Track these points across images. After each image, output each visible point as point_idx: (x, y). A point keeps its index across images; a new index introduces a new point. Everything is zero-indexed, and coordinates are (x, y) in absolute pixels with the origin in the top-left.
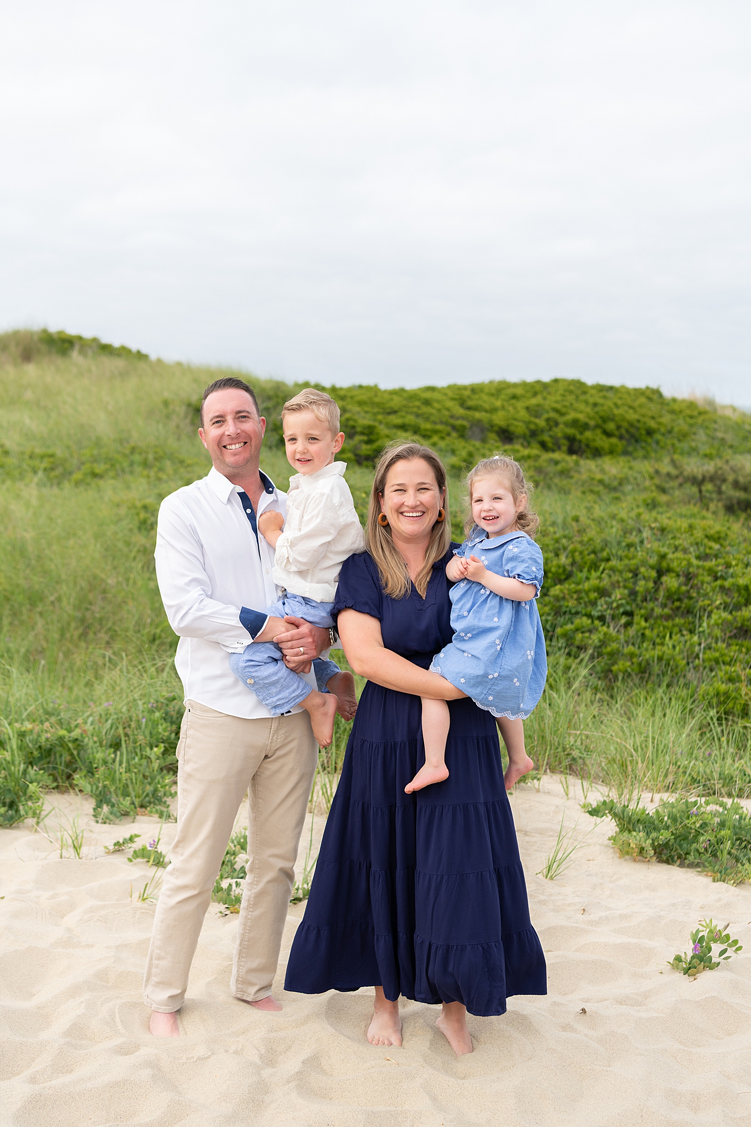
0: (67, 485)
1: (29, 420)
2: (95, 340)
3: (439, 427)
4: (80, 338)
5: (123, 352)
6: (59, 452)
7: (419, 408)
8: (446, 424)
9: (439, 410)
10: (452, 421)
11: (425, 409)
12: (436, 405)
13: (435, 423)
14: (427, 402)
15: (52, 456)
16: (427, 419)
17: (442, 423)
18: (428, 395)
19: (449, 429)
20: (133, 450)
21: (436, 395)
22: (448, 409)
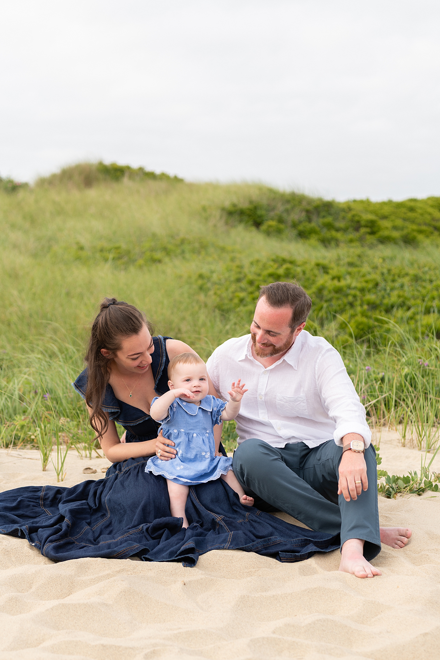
0: (132, 269)
1: (98, 225)
2: (141, 169)
3: (424, 228)
4: (128, 168)
5: (163, 177)
6: (124, 246)
7: (405, 213)
8: (429, 225)
9: (422, 215)
10: (434, 223)
11: (411, 215)
12: (419, 211)
13: (419, 224)
14: (412, 209)
15: (118, 248)
16: (413, 221)
17: (425, 224)
18: (412, 204)
19: (431, 229)
20: (183, 242)
21: (419, 205)
22: (430, 214)
